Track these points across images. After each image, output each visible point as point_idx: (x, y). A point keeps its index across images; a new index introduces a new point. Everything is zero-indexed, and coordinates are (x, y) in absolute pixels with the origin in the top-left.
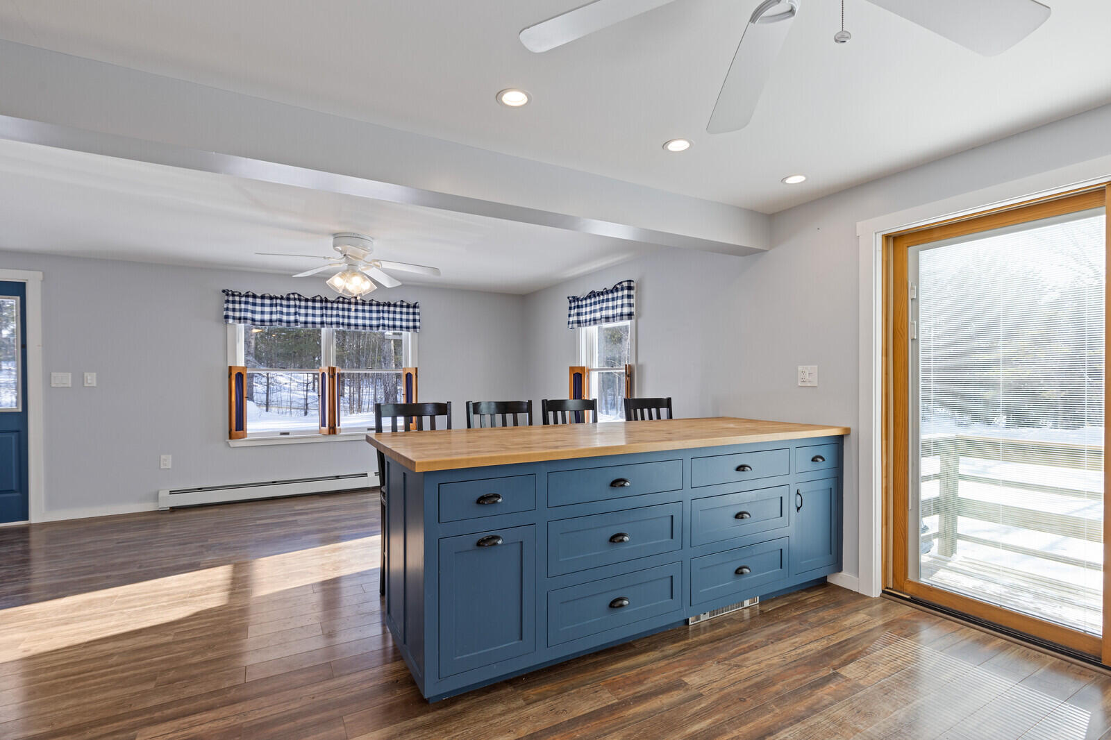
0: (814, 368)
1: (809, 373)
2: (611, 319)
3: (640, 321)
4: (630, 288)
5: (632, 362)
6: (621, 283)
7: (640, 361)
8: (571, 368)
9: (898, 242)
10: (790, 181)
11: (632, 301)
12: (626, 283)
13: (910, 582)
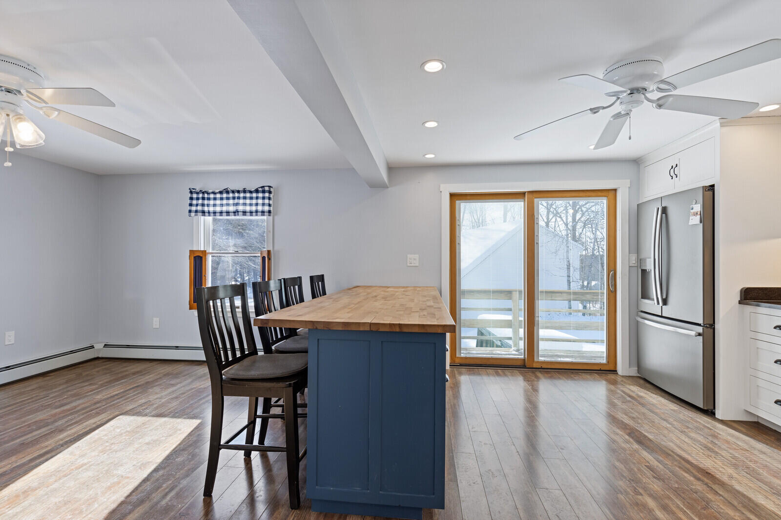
0: (417, 256)
1: (414, 259)
2: (254, 214)
3: (276, 217)
4: (270, 192)
5: (271, 248)
6: (263, 187)
7: (276, 248)
8: (192, 252)
9: (455, 197)
10: (427, 156)
11: (271, 202)
12: (268, 188)
13: (458, 357)
